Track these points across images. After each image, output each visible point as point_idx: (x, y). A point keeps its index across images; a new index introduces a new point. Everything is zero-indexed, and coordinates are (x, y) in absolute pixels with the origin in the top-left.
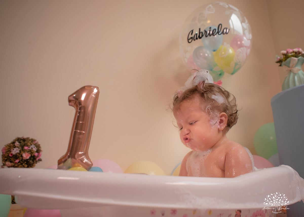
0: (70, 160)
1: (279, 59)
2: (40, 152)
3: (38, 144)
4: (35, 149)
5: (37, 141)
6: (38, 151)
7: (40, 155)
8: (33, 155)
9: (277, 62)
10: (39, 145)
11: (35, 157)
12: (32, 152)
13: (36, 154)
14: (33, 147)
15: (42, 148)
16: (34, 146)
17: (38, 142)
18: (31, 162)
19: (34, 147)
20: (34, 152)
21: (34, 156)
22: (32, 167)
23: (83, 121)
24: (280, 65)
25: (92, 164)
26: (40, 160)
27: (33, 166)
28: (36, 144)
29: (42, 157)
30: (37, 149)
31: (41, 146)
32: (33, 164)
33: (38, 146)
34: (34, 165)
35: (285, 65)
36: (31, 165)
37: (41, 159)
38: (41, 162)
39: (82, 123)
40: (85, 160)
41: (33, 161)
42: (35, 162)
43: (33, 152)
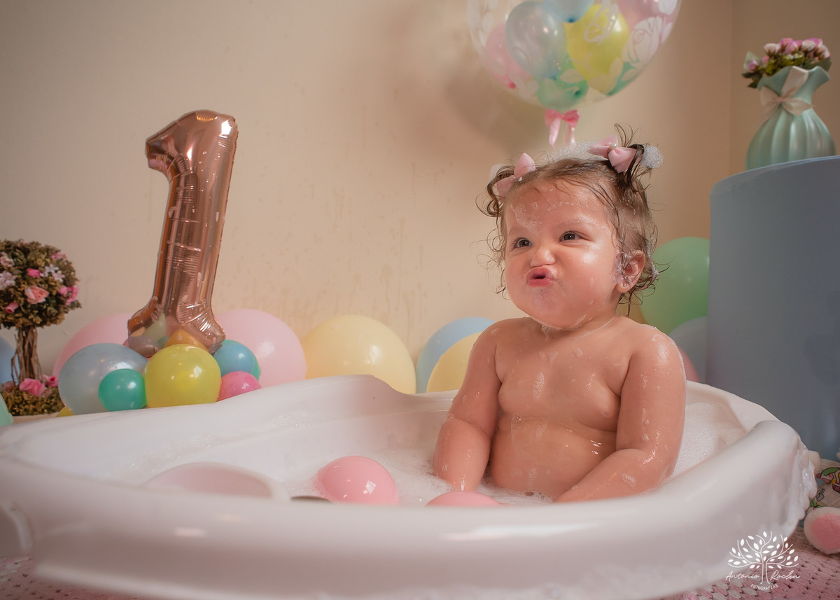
0: (161, 323)
1: (754, 68)
2: (73, 284)
3: (67, 261)
4: (58, 277)
5: (62, 253)
6: (68, 282)
7: (75, 291)
8: (54, 293)
9: (748, 75)
10: (69, 263)
11: (62, 299)
12: (53, 284)
13: (64, 290)
14: (53, 271)
15: (79, 273)
16: (57, 268)
17: (64, 256)
18: (52, 312)
19: (56, 271)
20: (58, 284)
21: (59, 294)
22: (56, 323)
23: (192, 216)
24: (754, 86)
25: (224, 337)
26: (76, 305)
27: (58, 321)
28: (61, 260)
29: (79, 297)
30: (64, 276)
31: (74, 266)
32: (57, 314)
33: (66, 268)
34: (60, 317)
35: (767, 86)
36: (53, 319)
37: (77, 301)
38: (77, 310)
39: (191, 226)
40: (206, 326)
41: (57, 308)
42: (62, 310)
43: (56, 286)
